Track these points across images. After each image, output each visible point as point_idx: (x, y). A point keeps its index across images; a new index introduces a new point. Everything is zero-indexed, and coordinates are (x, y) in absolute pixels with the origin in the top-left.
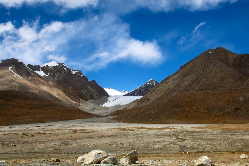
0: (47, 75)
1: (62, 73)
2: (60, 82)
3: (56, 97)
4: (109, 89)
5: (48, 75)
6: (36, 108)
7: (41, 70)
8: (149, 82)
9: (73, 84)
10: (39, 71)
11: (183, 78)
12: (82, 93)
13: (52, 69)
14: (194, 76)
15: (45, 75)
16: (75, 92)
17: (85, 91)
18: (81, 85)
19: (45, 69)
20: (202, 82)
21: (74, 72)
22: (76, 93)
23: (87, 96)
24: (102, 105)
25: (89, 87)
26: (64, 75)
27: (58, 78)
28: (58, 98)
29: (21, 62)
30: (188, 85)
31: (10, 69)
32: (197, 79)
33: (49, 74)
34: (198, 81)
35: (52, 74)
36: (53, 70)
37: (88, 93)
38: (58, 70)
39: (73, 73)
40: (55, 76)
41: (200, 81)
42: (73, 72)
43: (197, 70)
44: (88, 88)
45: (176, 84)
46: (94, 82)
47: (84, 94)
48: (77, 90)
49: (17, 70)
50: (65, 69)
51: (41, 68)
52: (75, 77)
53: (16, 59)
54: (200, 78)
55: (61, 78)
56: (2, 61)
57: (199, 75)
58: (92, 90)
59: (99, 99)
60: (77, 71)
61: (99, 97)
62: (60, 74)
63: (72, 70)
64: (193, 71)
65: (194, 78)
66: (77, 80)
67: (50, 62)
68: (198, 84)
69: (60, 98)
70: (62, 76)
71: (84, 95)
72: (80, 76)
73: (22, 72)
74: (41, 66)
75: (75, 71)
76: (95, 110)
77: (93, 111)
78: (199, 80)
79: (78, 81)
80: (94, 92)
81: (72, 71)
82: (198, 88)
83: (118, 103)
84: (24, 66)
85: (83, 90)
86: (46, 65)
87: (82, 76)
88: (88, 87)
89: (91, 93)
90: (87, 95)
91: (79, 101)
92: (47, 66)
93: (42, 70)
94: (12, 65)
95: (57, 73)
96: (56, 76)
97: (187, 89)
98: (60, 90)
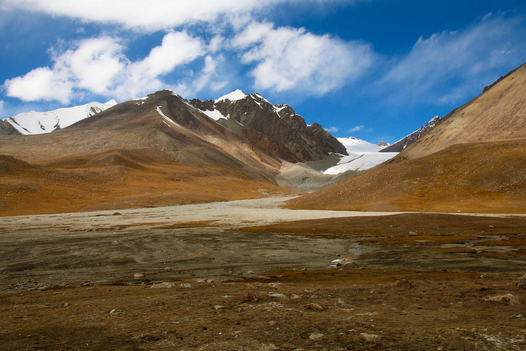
0: (225, 118)
1: (253, 113)
2: (246, 131)
3: (234, 157)
4: (353, 138)
5: (228, 118)
6: (177, 180)
7: (215, 108)
8: (431, 124)
9: (272, 132)
10: (212, 110)
11: (482, 113)
12: (287, 149)
13: (235, 105)
14: (507, 107)
15: (223, 117)
16: (274, 147)
17: (295, 145)
18: (286, 133)
19: (224, 107)
20: (522, 119)
21: (279, 110)
22: (275, 150)
23: (297, 155)
24: (324, 170)
25: (303, 137)
26: (256, 115)
27: (244, 122)
28: (237, 160)
29: (178, 96)
30: (490, 127)
31: (158, 109)
32: (513, 113)
33: (228, 116)
34: (514, 117)
35: (235, 115)
36: (237, 107)
37: (300, 149)
38: (245, 107)
39: (277, 111)
40: (240, 118)
41: (519, 118)
42: (276, 109)
43: (515, 94)
44: (300, 138)
45: (466, 125)
46: (316, 126)
47: (292, 151)
48: (278, 144)
49: (170, 111)
50: (259, 104)
51: (215, 105)
52: (276, 119)
53: (170, 90)
54: (521, 110)
55: (250, 121)
56: (148, 96)
57: (520, 104)
58: (308, 143)
59: (321, 159)
60: (284, 107)
61: (322, 155)
62: (249, 114)
63: (276, 106)
64: (507, 95)
65: (505, 112)
66: (280, 125)
67: (232, 93)
68: (514, 122)
69: (241, 160)
70: (252, 117)
71: (291, 153)
72: (288, 116)
73: (179, 114)
74: (216, 101)
75: (280, 107)
76: (306, 181)
77: (302, 183)
78: (518, 114)
79: (282, 127)
80: (311, 147)
81: (274, 106)
82: (510, 133)
83: (355, 166)
84: (183, 103)
85: (290, 144)
86: (224, 99)
87: (292, 115)
88: (300, 136)
89: (306, 148)
90: (297, 152)
91: (280, 163)
92: (227, 100)
93: (217, 109)
94: (162, 102)
95: (243, 113)
96: (243, 118)
97: (487, 135)
98: (244, 144)
